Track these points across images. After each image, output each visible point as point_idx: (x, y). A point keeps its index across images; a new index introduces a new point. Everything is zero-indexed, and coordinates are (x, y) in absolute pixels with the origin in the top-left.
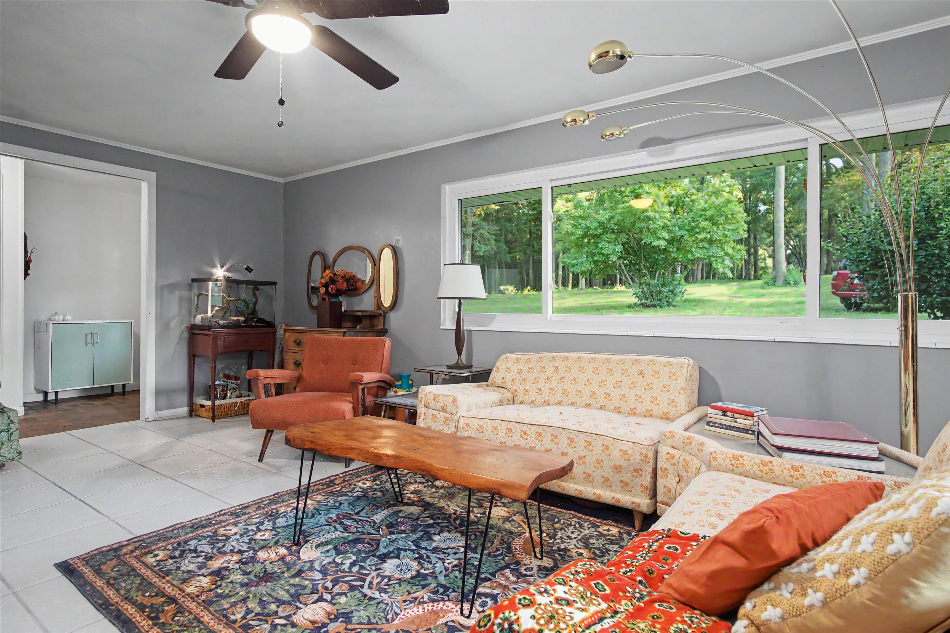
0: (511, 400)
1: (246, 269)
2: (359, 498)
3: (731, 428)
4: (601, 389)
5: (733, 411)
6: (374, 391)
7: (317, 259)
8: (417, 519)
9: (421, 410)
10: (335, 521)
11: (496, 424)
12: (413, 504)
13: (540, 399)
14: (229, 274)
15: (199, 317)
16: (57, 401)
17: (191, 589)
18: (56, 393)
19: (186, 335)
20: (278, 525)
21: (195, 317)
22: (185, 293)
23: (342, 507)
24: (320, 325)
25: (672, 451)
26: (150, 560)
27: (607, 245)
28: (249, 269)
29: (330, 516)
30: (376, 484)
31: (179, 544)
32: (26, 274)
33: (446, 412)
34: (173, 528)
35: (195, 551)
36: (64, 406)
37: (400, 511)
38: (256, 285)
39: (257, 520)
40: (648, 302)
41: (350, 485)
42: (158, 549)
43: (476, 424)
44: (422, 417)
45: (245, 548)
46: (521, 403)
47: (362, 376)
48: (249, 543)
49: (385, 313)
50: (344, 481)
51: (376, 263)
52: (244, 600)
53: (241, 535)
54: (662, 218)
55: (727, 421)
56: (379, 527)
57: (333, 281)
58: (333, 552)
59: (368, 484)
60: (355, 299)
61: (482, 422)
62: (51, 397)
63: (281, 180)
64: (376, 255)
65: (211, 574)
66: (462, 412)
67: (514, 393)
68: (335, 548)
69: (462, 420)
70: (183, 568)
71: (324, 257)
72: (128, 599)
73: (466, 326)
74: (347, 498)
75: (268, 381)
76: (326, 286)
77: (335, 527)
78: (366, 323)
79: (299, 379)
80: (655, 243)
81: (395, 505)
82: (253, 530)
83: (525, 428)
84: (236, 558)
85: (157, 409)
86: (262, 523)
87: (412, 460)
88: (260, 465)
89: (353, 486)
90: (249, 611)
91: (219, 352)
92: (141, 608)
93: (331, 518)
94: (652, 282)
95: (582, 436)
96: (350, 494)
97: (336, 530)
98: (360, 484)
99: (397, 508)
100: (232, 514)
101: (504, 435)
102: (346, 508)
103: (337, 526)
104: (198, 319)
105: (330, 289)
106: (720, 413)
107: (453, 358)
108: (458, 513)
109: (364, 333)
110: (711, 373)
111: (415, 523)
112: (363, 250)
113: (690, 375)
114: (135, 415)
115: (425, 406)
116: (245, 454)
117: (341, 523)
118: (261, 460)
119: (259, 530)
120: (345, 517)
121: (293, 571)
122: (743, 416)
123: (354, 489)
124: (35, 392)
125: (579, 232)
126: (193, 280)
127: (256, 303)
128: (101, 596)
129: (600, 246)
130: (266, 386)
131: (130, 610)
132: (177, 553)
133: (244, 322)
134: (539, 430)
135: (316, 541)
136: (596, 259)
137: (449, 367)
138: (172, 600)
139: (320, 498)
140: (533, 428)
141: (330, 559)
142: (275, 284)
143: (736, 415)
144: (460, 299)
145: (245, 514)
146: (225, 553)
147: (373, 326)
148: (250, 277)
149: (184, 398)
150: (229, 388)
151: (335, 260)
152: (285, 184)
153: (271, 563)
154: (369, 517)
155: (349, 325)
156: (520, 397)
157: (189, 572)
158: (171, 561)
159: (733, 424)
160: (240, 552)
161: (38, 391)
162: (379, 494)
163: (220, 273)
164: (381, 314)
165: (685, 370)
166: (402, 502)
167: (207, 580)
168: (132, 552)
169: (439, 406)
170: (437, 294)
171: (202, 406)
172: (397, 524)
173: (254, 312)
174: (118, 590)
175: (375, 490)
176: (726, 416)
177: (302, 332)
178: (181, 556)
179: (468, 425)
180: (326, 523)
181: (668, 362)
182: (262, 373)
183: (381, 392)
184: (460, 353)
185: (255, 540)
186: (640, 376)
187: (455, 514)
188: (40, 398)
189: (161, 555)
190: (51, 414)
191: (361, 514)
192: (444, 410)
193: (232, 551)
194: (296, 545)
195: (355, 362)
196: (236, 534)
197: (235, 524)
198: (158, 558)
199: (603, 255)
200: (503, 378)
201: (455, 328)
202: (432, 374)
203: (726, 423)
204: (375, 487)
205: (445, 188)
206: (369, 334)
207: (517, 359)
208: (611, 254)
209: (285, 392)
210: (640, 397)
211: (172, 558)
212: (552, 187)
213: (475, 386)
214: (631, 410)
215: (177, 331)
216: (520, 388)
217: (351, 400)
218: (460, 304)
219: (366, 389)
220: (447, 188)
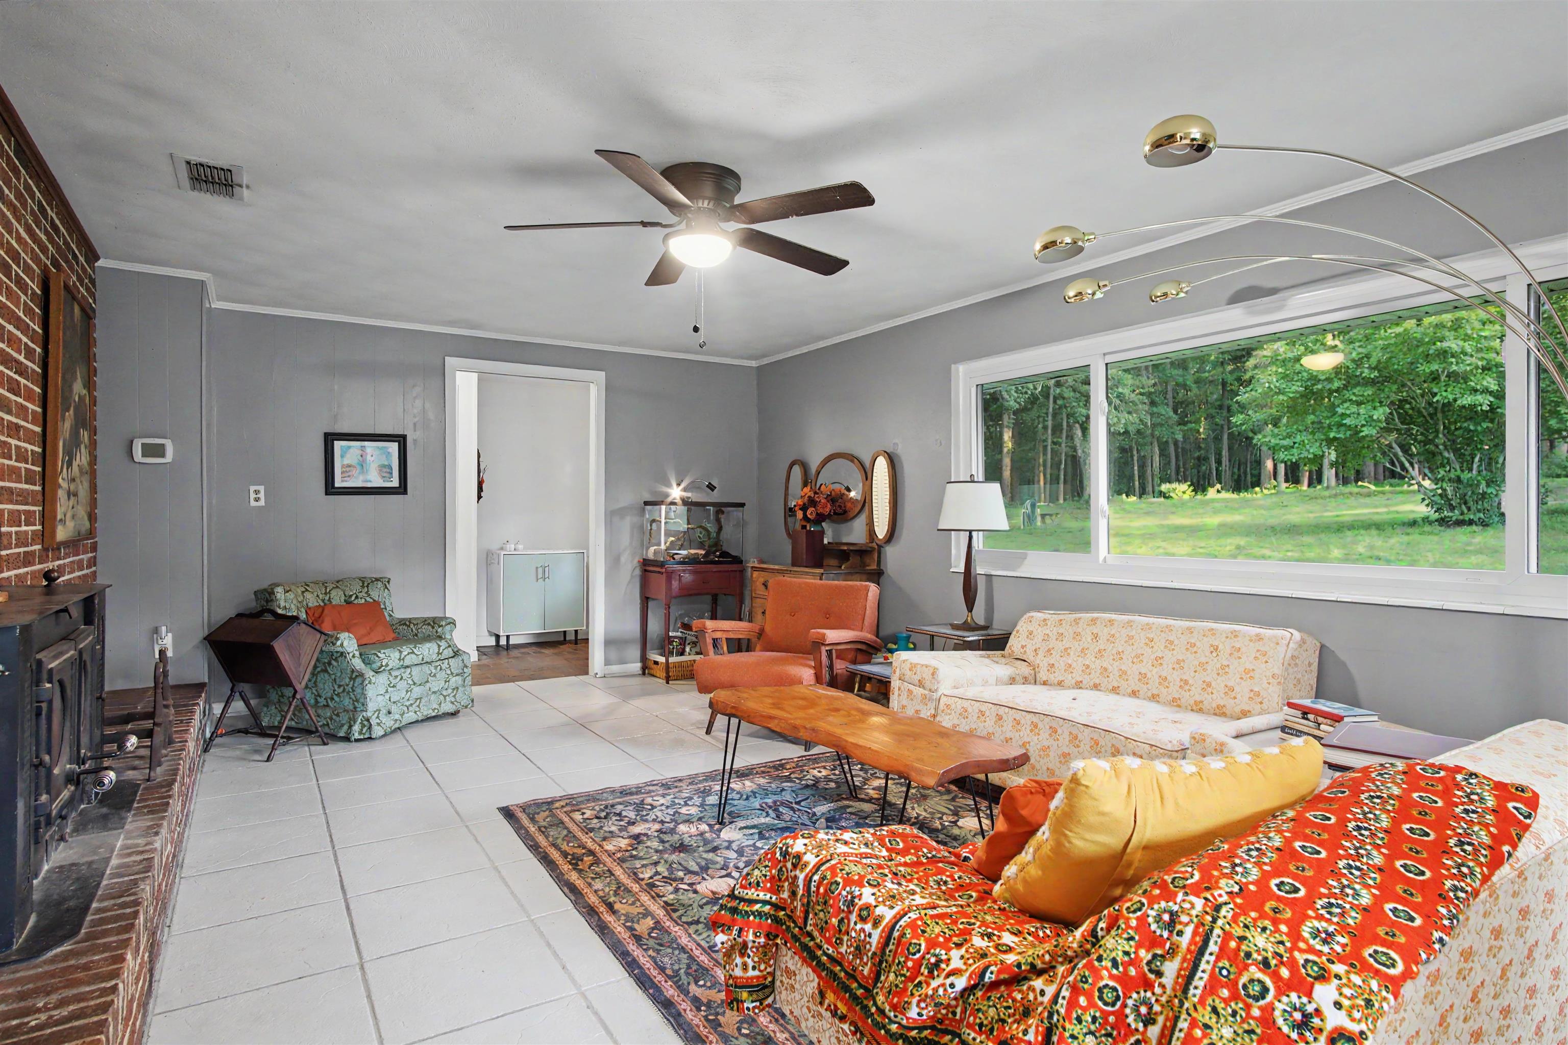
0: (1031, 679)
1: (708, 486)
2: (807, 786)
5: (1319, 713)
6: (851, 656)
7: (797, 471)
8: (866, 818)
9: (895, 684)
10: (770, 807)
11: (984, 707)
12: (870, 800)
14: (686, 494)
15: (652, 549)
16: (508, 647)
17: (609, 847)
18: (508, 637)
19: (638, 572)
20: (707, 803)
21: (648, 548)
22: (636, 519)
23: (783, 793)
24: (794, 564)
26: (578, 816)
27: (1354, 409)
28: (711, 487)
29: (766, 800)
30: (834, 774)
31: (606, 807)
32: (479, 497)
33: (924, 688)
34: (603, 791)
35: (619, 814)
36: (514, 653)
37: (849, 807)
38: (720, 508)
39: (687, 795)
40: (1456, 515)
41: (802, 771)
42: (587, 808)
43: (959, 707)
44: (896, 693)
45: (668, 820)
46: (1044, 684)
47: (824, 635)
48: (674, 815)
49: (880, 547)
50: (797, 766)
51: (868, 475)
52: (656, 864)
53: (667, 807)
54: (1479, 350)
55: (1307, 726)
56: (817, 820)
57: (812, 502)
58: (756, 836)
59: (824, 772)
60: (843, 527)
61: (966, 704)
62: (503, 642)
63: (754, 364)
64: (867, 464)
65: (630, 837)
66: (945, 688)
67: (1035, 668)
68: (760, 833)
69: (943, 699)
70: (606, 828)
71: (805, 466)
72: (554, 845)
73: (980, 569)
74: (793, 784)
75: (718, 635)
76: (804, 508)
77: (767, 812)
78: (854, 559)
79: (761, 633)
80: (1467, 400)
81: (846, 799)
82: (679, 804)
83: (1019, 716)
84: (657, 826)
85: (607, 662)
86: (691, 798)
87: (829, 734)
88: (707, 738)
89: (805, 773)
90: (657, 873)
91: (674, 594)
92: (565, 854)
93: (766, 804)
94: (1465, 476)
95: (1087, 731)
96: (798, 781)
97: (768, 815)
98: (815, 772)
99: (846, 803)
100: (663, 785)
102: (788, 796)
103: (770, 812)
104: (651, 554)
105: (809, 512)
106: (1299, 713)
107: (960, 614)
108: (921, 818)
109: (848, 576)
111: (861, 821)
112: (851, 458)
113: (1293, 657)
114: (583, 669)
115: (900, 678)
116: (692, 724)
117: (776, 810)
118: (708, 732)
119: (686, 804)
120: (782, 804)
121: (709, 847)
122: (1329, 721)
123: (805, 776)
124: (487, 633)
125: (1294, 388)
126: (646, 503)
127: (720, 529)
128: (533, 839)
129: (1340, 410)
130: (715, 640)
131: (555, 855)
132: (603, 814)
133: (705, 556)
134: (1035, 719)
135: (742, 824)
136: (1332, 435)
137: (955, 627)
138: (591, 853)
139: (762, 781)
140: (1029, 716)
141: (751, 842)
142: (742, 505)
143: (1320, 719)
144: (970, 532)
145: (676, 787)
146: (646, 821)
147: (864, 565)
148: (715, 497)
149: (635, 652)
150: (687, 642)
151: (818, 473)
152: (759, 369)
153: (690, 837)
154: (810, 808)
155: (833, 562)
156: (1043, 675)
157: (611, 832)
158: (595, 821)
159: (1315, 732)
160: (662, 822)
161: (491, 633)
162: (833, 785)
163: (676, 493)
164: (873, 549)
166: (857, 797)
167: (626, 841)
168: (563, 807)
169: (916, 678)
170: (937, 523)
171: (656, 663)
172: (840, 819)
173: (717, 544)
174: (547, 837)
175: (831, 780)
176: (1307, 719)
177: (773, 571)
178: (605, 818)
179: (949, 707)
180: (758, 807)
181: (1257, 635)
182: (710, 624)
183: (860, 657)
184: (970, 608)
185: (680, 813)
186: (1214, 654)
187: (916, 818)
188: (492, 642)
189: (588, 814)
190: (507, 662)
191: (802, 804)
192: (921, 684)
193: (654, 820)
194: (720, 824)
195: (827, 615)
196: (662, 805)
197: (663, 796)
198: (585, 816)
199: (1349, 427)
200: (1023, 647)
201: (963, 571)
202: (932, 636)
203: (1306, 730)
204: (832, 777)
205: (957, 370)
206: (855, 577)
207: (1045, 620)
208: (1363, 426)
209: (739, 650)
210: (1209, 685)
211: (597, 818)
212: (1107, 364)
213: (982, 656)
214: (1174, 700)
215: (629, 568)
216: (1042, 661)
217: (813, 664)
218: (970, 538)
219: (834, 652)
220: (960, 370)
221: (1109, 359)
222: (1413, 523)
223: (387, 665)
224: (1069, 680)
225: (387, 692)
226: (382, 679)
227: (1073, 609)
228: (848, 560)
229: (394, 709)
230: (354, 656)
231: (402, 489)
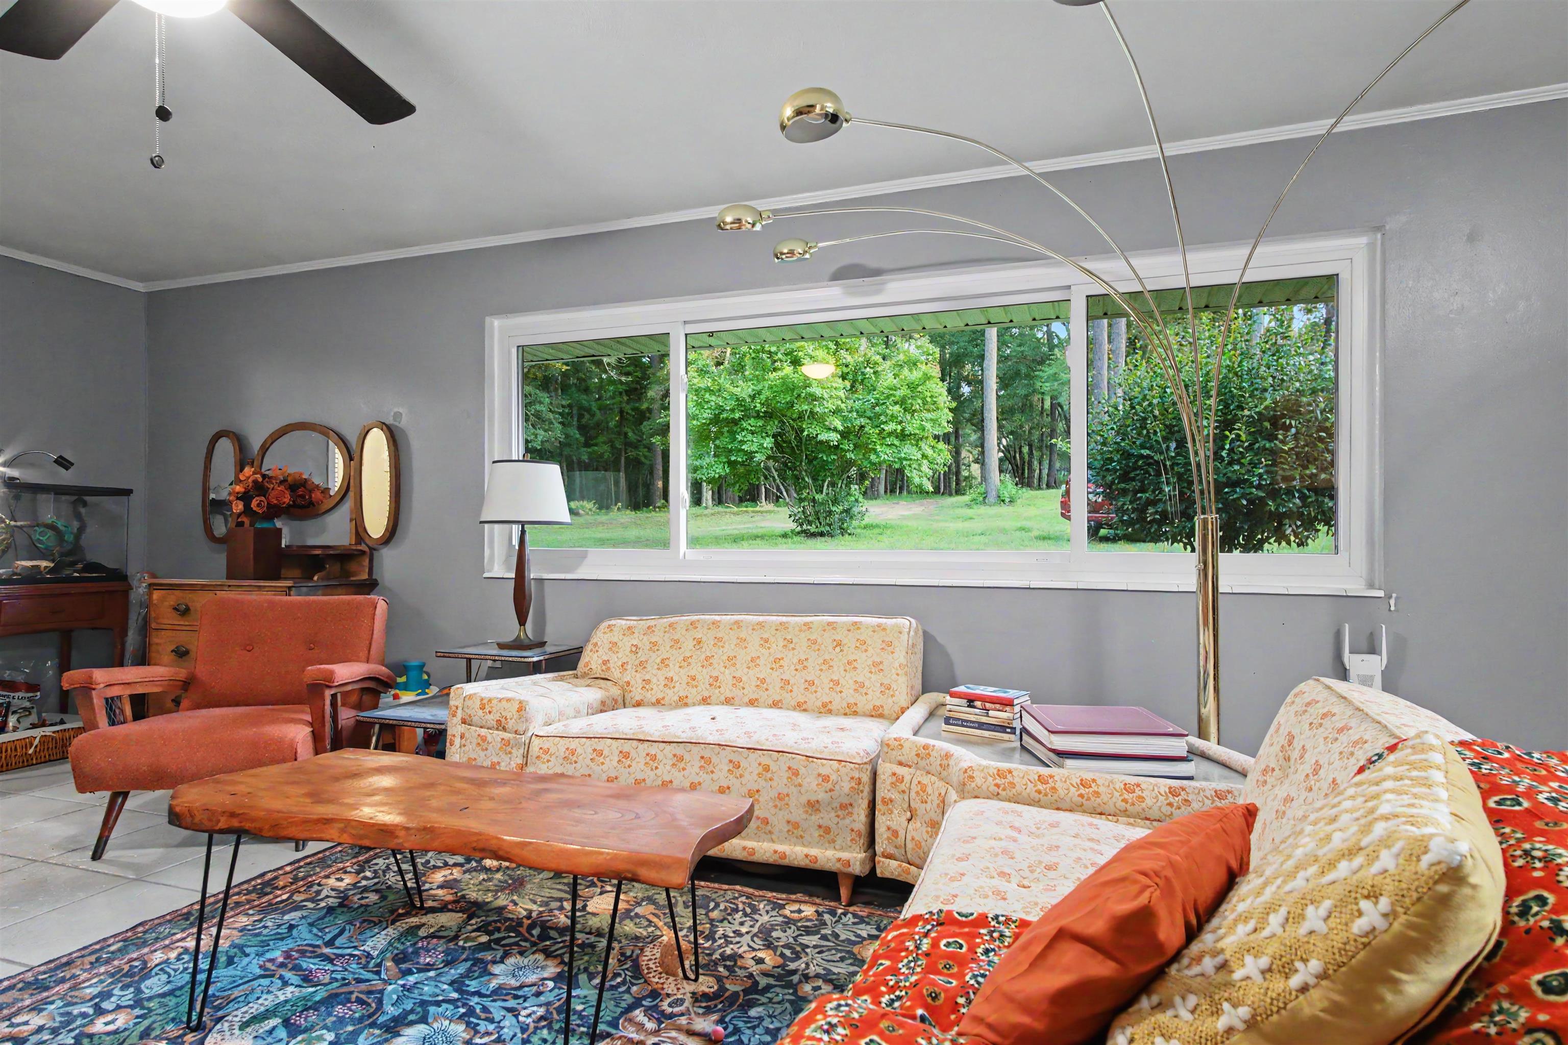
0: (620, 701)
1: (56, 461)
2: (330, 910)
3: (981, 726)
4: (775, 674)
5: (983, 699)
6: (354, 699)
7: (225, 446)
8: (456, 938)
9: (455, 729)
10: (282, 965)
11: (599, 745)
12: (444, 908)
13: (671, 696)
14: (11, 472)
20: (147, 993)
23: (295, 932)
24: (232, 574)
25: (902, 771)
27: (750, 437)
28: (63, 463)
29: (269, 956)
30: (366, 878)
33: (504, 729)
37: (419, 927)
38: (82, 496)
39: (95, 991)
40: (813, 529)
41: (310, 885)
43: (562, 749)
44: (457, 741)
46: (638, 704)
47: (332, 673)
49: (372, 549)
50: (296, 880)
51: (353, 457)
53: (55, 1032)
54: (831, 397)
55: (973, 715)
56: (379, 965)
57: (259, 488)
58: (282, 1033)
59: (348, 880)
60: (310, 525)
61: (574, 744)
63: (140, 287)
64: (353, 440)
66: (536, 728)
67: (624, 688)
68: (286, 1023)
69: (536, 742)
71: (240, 442)
73: (533, 573)
74: (305, 913)
75: (115, 692)
76: (245, 497)
77: (281, 977)
78: (332, 568)
79: (187, 684)
80: (823, 437)
81: (408, 914)
82: (84, 1015)
83: (654, 749)
86: (106, 995)
88: (97, 866)
89: (316, 888)
93: (272, 960)
94: (818, 497)
95: (753, 756)
96: (310, 905)
97: (286, 983)
98: (332, 882)
99: (414, 920)
100: (28, 985)
101: (615, 763)
102: (305, 935)
103: (288, 975)
105: (254, 504)
106: (963, 702)
107: (510, 629)
108: (534, 915)
109: (328, 589)
110: (939, 639)
111: (451, 945)
112: (325, 431)
113: (912, 645)
115: (464, 722)
116: (55, 847)
117: (296, 968)
118: (97, 855)
119: (99, 1011)
120: (303, 953)
122: (998, 706)
123: (318, 893)
127: (82, 529)
129: (739, 437)
130: (111, 704)
133: (51, 571)
134: (679, 750)
135: (240, 1014)
136: (733, 458)
137: (501, 646)
139: (243, 920)
140: (668, 748)
142: (128, 492)
143: (988, 705)
144: (523, 524)
145: (63, 980)
147: (346, 574)
148: (65, 477)
150: (13, 709)
151: (265, 449)
152: (151, 296)
154: (355, 947)
155: (297, 573)
156: (637, 694)
159: (984, 719)
162: (373, 897)
164: (363, 553)
165: (905, 637)
166: (422, 907)
169: (491, 719)
170: (479, 515)
172: (416, 953)
173: (76, 549)
175: (366, 889)
176: (974, 707)
177: (192, 588)
179: (546, 752)
180: (258, 972)
181: (879, 626)
182: (100, 675)
183: (367, 698)
184: (522, 621)
185: (91, 1036)
186: (838, 649)
187: (529, 917)
191: (338, 942)
192: (500, 726)
194: (193, 1030)
195: (311, 644)
196: (40, 1029)
197: (36, 1009)
199: (746, 453)
200: (605, 662)
201: (514, 576)
202: (469, 661)
203: (972, 718)
204: (364, 883)
205: (492, 324)
206: (340, 590)
207: (629, 628)
208: (757, 452)
210: (837, 683)
212: (686, 335)
213: (555, 680)
214: (824, 705)
216: (635, 678)
217: (308, 718)
218: (523, 532)
219: (339, 696)
220: (496, 325)
221: (690, 329)
222: (785, 536)
227: (662, 613)
228: (324, 568)
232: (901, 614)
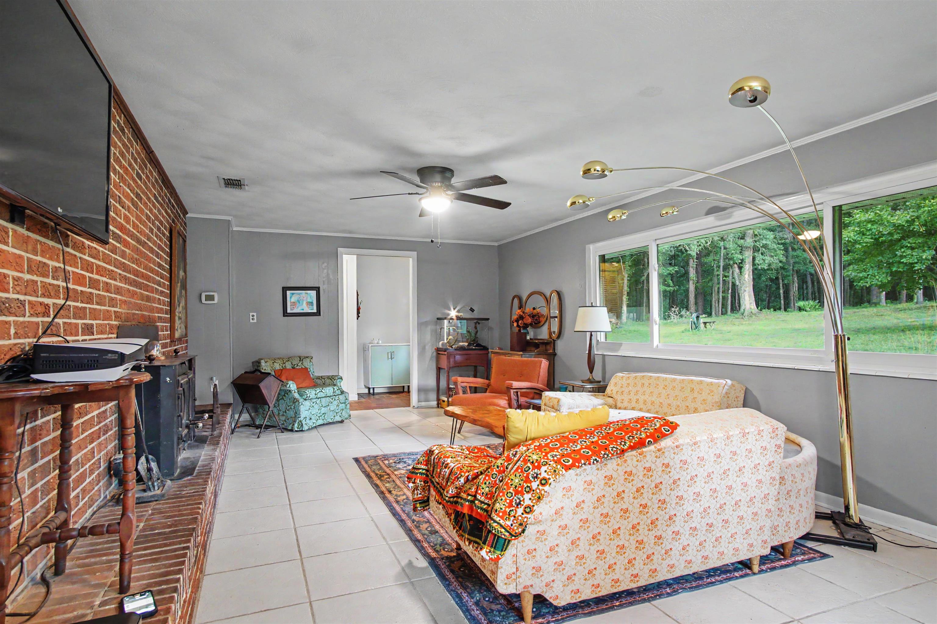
1: (470, 310)
7: (516, 301)
13: (630, 406)
14: (458, 314)
15: (441, 343)
16: (374, 394)
17: (396, 473)
18: (373, 388)
19: (435, 354)
21: (439, 343)
22: (433, 327)
24: (512, 349)
26: (386, 462)
28: (472, 310)
31: (400, 459)
32: (358, 316)
34: (400, 454)
35: (405, 462)
36: (377, 397)
38: (478, 321)
42: (391, 459)
46: (620, 408)
47: (512, 384)
49: (554, 341)
51: (548, 303)
57: (521, 318)
60: (539, 330)
62: (371, 391)
63: (496, 244)
64: (548, 297)
65: (407, 470)
67: (616, 401)
70: (397, 467)
71: (520, 299)
72: (374, 472)
73: (595, 351)
75: (465, 384)
78: (542, 348)
79: (488, 385)
85: (419, 401)
91: (451, 366)
92: (377, 474)
104: (440, 345)
105: (520, 323)
107: (588, 375)
109: (536, 356)
112: (541, 294)
114: (408, 404)
115: (546, 402)
124: (364, 387)
126: (438, 319)
127: (477, 332)
128: (364, 468)
130: (464, 388)
131: (372, 474)
133: (468, 346)
138: (388, 474)
142: (488, 319)
144: (591, 332)
147: (546, 350)
148: (474, 315)
149: (433, 396)
151: (526, 302)
152: (499, 246)
155: (533, 349)
156: (619, 405)
157: (399, 468)
161: (366, 387)
163: (453, 313)
164: (551, 342)
167: (404, 472)
168: (382, 458)
169: (551, 404)
170: (574, 328)
171: (444, 401)
173: (475, 340)
174: (371, 468)
177: (501, 354)
178: (398, 463)
182: (460, 379)
183: (536, 396)
184: (591, 372)
188: (366, 391)
189: (391, 461)
190: (372, 401)
192: (553, 407)
195: (521, 375)
200: (613, 391)
202: (573, 387)
205: (589, 248)
206: (540, 356)
207: (623, 377)
209: (475, 392)
210: (688, 407)
211: (394, 463)
212: (657, 245)
213: (592, 395)
215: (430, 352)
216: (619, 398)
218: (591, 335)
219: (519, 393)
220: (591, 247)
221: (658, 242)
223: (310, 397)
224: (630, 407)
225: (309, 409)
226: (307, 403)
227: (634, 371)
228: (538, 347)
229: (313, 417)
230: (295, 392)
231: (318, 313)
232: (723, 378)
